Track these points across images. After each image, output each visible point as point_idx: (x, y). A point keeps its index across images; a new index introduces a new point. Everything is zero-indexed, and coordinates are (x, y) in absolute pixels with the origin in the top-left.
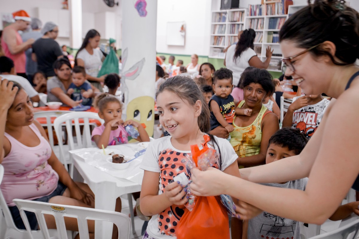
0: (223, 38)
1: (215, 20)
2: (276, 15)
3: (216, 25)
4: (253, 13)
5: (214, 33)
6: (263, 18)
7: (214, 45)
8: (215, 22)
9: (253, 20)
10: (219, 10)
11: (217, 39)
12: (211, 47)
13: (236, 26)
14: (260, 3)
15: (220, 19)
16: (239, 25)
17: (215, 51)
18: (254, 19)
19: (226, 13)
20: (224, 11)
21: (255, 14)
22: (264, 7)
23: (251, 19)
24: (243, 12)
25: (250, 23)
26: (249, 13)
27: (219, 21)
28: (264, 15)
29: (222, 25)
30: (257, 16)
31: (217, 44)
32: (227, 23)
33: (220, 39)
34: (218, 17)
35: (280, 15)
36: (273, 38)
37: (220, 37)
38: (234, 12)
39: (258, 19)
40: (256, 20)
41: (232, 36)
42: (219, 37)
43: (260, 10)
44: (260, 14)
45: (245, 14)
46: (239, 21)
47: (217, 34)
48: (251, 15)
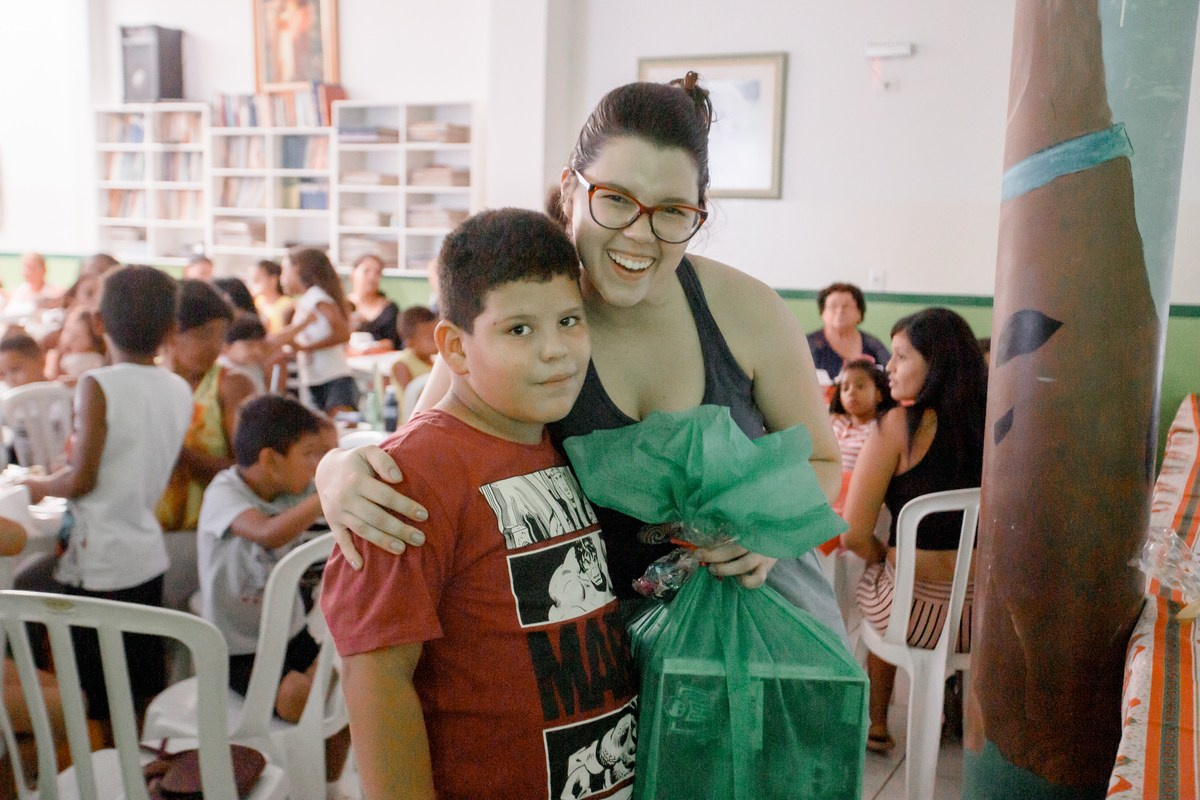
0: (140, 196)
1: (109, 135)
2: (301, 129)
3: (111, 153)
4: (231, 119)
5: (107, 178)
6: (262, 137)
7: (108, 217)
8: (107, 140)
9: (232, 143)
10: (116, 104)
11: (118, 198)
12: (101, 226)
13: (181, 156)
14: (248, 88)
15: (124, 132)
16: (188, 154)
18: (236, 137)
19: (141, 115)
20: (134, 107)
21: (237, 123)
22: (262, 104)
23: (229, 140)
24: (198, 115)
25: (224, 149)
26: (218, 118)
27: (122, 142)
28: (266, 129)
29: (132, 155)
30: (245, 129)
31: (119, 214)
32: (150, 146)
33: (130, 200)
34: (117, 127)
35: (312, 128)
36: (300, 195)
37: (129, 191)
38: (169, 113)
39: (249, 138)
40: (243, 143)
42: (124, 194)
43: (253, 111)
44: (254, 122)
45: (205, 120)
46: (187, 141)
47: (117, 182)
48: (225, 124)
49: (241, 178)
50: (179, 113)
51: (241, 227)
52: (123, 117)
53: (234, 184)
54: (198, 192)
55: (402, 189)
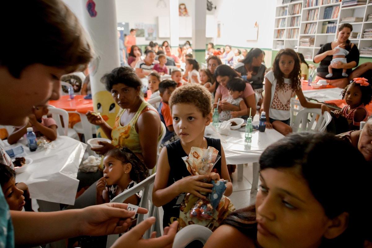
0: (284, 31)
1: (279, 14)
2: (331, 4)
3: (280, 19)
4: (310, 4)
5: (278, 27)
6: (319, 9)
7: (277, 38)
8: (279, 16)
9: (310, 11)
10: (281, 5)
11: (279, 32)
12: (274, 41)
13: (296, 18)
15: (283, 13)
16: (298, 17)
17: (278, 44)
18: (312, 10)
19: (287, 7)
20: (285, 5)
21: (312, 5)
23: (309, 10)
25: (307, 14)
26: (307, 4)
27: (283, 15)
28: (320, 6)
29: (284, 19)
30: (314, 7)
31: (280, 37)
32: (288, 16)
33: (282, 32)
35: (334, 4)
36: (328, 28)
38: (294, 5)
39: (315, 9)
41: (292, 29)
42: (281, 31)
44: (317, 4)
45: (302, 6)
46: (298, 13)
47: (280, 28)
48: (309, 6)
49: (311, 23)
50: (297, 4)
51: (307, 40)
52: (283, 8)
53: (309, 25)
54: (298, 29)
55: (363, 22)
